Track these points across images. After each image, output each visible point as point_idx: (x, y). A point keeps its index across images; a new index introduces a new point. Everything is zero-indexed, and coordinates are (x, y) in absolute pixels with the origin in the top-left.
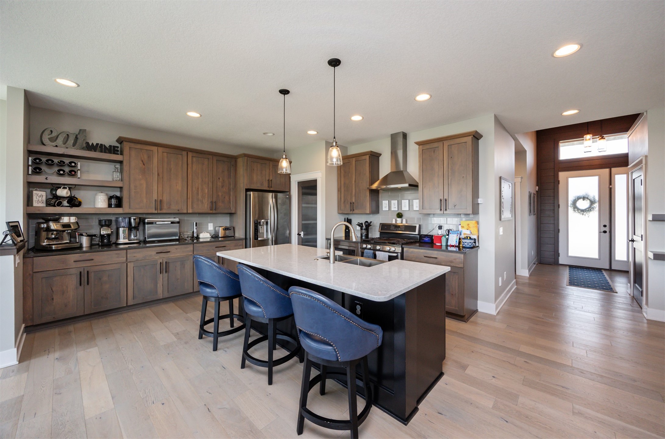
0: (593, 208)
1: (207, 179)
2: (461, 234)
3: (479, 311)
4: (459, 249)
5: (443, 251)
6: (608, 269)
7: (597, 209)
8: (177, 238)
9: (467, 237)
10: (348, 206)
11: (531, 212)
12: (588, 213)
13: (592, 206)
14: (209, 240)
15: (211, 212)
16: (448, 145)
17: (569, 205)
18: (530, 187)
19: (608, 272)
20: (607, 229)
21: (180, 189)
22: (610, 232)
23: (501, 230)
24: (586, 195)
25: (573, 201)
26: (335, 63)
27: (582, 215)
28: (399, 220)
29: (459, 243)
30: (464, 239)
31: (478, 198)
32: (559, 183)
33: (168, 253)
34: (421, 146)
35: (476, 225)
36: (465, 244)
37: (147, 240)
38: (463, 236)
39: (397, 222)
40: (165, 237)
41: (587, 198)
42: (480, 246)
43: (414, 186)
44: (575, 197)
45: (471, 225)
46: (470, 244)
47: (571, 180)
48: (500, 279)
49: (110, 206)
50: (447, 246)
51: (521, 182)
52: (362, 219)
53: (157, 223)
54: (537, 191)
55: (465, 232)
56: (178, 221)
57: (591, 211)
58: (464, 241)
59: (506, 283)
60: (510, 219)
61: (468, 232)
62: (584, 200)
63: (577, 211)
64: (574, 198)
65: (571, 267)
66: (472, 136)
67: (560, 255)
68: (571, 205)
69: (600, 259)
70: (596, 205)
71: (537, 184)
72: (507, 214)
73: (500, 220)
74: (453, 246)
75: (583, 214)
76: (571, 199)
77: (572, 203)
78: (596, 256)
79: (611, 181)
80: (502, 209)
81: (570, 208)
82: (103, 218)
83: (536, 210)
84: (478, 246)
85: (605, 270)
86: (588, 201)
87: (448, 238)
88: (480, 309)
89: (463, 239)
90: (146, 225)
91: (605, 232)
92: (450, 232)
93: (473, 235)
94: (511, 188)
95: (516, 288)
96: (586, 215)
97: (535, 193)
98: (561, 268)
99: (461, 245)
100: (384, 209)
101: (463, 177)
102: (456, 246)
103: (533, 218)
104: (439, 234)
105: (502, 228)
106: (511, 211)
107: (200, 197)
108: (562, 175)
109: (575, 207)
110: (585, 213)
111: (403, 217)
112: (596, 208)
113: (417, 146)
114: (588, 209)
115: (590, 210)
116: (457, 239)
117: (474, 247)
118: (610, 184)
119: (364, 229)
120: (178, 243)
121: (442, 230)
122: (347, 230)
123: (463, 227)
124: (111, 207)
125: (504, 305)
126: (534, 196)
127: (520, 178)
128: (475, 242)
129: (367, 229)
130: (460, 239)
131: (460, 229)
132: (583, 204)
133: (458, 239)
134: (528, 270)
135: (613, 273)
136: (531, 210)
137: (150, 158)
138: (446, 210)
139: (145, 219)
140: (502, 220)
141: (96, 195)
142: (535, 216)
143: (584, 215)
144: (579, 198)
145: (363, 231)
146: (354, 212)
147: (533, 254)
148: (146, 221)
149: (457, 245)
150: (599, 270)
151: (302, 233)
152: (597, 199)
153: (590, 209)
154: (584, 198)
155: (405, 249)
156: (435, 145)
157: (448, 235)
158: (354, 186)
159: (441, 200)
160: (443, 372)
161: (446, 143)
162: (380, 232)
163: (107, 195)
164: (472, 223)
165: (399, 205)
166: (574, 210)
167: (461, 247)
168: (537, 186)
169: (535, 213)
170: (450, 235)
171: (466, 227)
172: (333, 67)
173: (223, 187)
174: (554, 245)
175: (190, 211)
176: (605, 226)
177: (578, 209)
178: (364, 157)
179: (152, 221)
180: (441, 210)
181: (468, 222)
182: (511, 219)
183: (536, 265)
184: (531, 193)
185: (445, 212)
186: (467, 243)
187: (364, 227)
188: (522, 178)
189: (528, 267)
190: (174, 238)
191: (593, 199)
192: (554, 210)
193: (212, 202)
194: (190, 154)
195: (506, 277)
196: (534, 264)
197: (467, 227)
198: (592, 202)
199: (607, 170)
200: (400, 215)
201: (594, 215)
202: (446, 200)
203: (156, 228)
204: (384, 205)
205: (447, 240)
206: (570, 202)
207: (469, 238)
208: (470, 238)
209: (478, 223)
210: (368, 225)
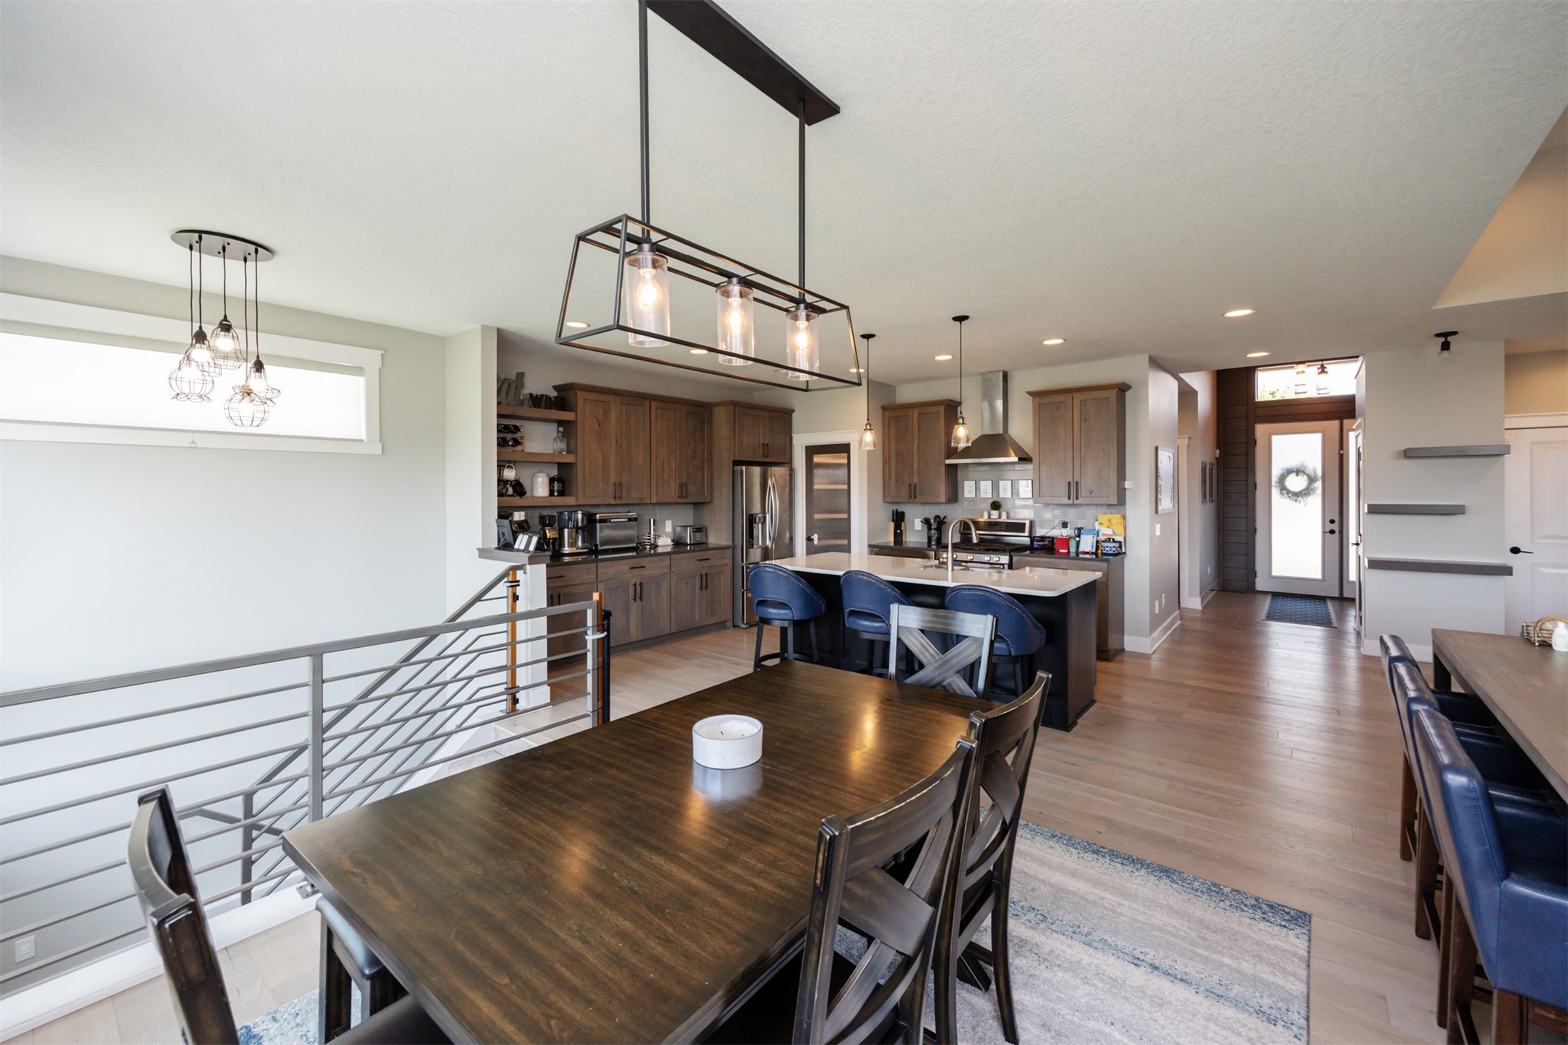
0: (1313, 490)
1: (674, 446)
2: (1098, 536)
3: (1126, 650)
4: (1097, 556)
5: (1073, 558)
6: (1337, 596)
7: (1319, 491)
8: (635, 545)
9: (1109, 539)
10: (905, 492)
11: (1205, 497)
12: (1305, 499)
13: (1312, 486)
14: (669, 549)
15: (680, 501)
16: (1081, 401)
17: (1273, 484)
18: (1205, 452)
19: (1337, 603)
20: (1336, 527)
21: (641, 463)
22: (1341, 532)
23: (1158, 527)
24: (1302, 465)
25: (1279, 476)
26: (961, 319)
27: (1294, 502)
28: (995, 514)
29: (1097, 548)
30: (1105, 541)
31: (1125, 480)
32: (1255, 444)
33: (643, 569)
34: (1037, 399)
35: (1122, 520)
36: (1107, 549)
37: (599, 548)
38: (1101, 538)
39: (992, 517)
40: (621, 544)
41: (1304, 472)
42: (1127, 552)
43: (1025, 459)
44: (1283, 469)
45: (1113, 522)
46: (1114, 549)
47: (1276, 440)
48: (1157, 603)
49: (551, 493)
50: (1077, 553)
51: (1188, 446)
52: (931, 512)
53: (612, 520)
54: (1217, 458)
55: (1105, 532)
56: (635, 516)
57: (1309, 494)
58: (1105, 544)
59: (1164, 614)
60: (1170, 511)
61: (1109, 532)
62: (1297, 475)
63: (1286, 495)
64: (1282, 472)
65: (1276, 595)
66: (1117, 389)
67: (1258, 574)
68: (1277, 485)
69: (1323, 580)
70: (1318, 484)
71: (1217, 445)
72: (1166, 503)
73: (1157, 512)
74: (1087, 553)
75: (1296, 500)
76: (1276, 472)
77: (1278, 480)
78: (1317, 575)
79: (1342, 443)
80: (1160, 496)
81: (1273, 489)
82: (545, 512)
83: (1215, 494)
84: (1125, 553)
85: (1332, 598)
86: (1305, 477)
87: (1079, 541)
88: (1128, 647)
89: (1103, 542)
90: (598, 525)
91: (1332, 532)
92: (1082, 531)
93: (1116, 535)
94: (1172, 461)
95: (1181, 625)
96: (1302, 501)
97: (1214, 462)
98: (1259, 597)
99: (1099, 552)
100: (967, 495)
101: (1104, 449)
102: (1092, 553)
103: (1210, 507)
104: (1064, 535)
105: (1159, 525)
106: (1173, 499)
107: (666, 475)
108: (1261, 429)
109: (1283, 489)
110: (1299, 499)
111: (1002, 509)
112: (1317, 489)
113: (1030, 398)
114: (1304, 492)
115: (1309, 492)
116: (1093, 542)
117: (1119, 554)
118: (1341, 447)
119: (935, 529)
120: (635, 554)
121: (1068, 529)
122: (899, 531)
123: (1101, 524)
124: (553, 495)
125: (1162, 643)
126: (1212, 468)
127: (1187, 440)
128: (1120, 547)
129: (939, 529)
130: (1097, 542)
131: (1097, 527)
132: (1296, 483)
133: (1095, 542)
134: (1199, 600)
135: (1346, 604)
136: (1205, 493)
137: (606, 413)
138: (1077, 498)
139: (596, 514)
140: (1159, 512)
141: (533, 475)
142: (1213, 505)
143: (1298, 503)
144: (1289, 472)
145: (933, 532)
146: (915, 501)
147: (1209, 572)
148: (598, 517)
149: (1094, 551)
150: (1323, 599)
151: (815, 537)
152: (1319, 473)
153: (1306, 492)
154: (1298, 472)
155: (1015, 559)
156: (1060, 398)
157: (1079, 536)
158: (916, 456)
159: (1069, 483)
160: (1095, 698)
161: (1078, 397)
162: (961, 534)
163: (548, 475)
164: (1116, 518)
165: (995, 488)
166: (1281, 493)
167: (1100, 555)
168: (1217, 448)
169: (1213, 499)
170: (1082, 536)
171: (1106, 523)
172: (959, 323)
173: (694, 457)
174: (1246, 557)
175: (654, 501)
176: (1332, 522)
177: (1289, 492)
178: (934, 409)
179: (606, 518)
180: (1069, 498)
181: (1109, 516)
182: (1173, 510)
183: (1215, 592)
184: (1206, 464)
185: (1076, 502)
186: (1109, 548)
187: (934, 526)
188: (1190, 438)
189: (1201, 593)
190: (631, 545)
191: (1312, 474)
192: (1247, 493)
193: (681, 485)
194: (654, 404)
195: (1166, 602)
196: (1212, 590)
197: (1108, 523)
198: (1312, 480)
199: (1336, 423)
200: (996, 506)
201: (1315, 502)
202: (1077, 483)
203: (611, 528)
204: (968, 489)
205: (1078, 543)
206: (1274, 479)
207: (1111, 540)
208: (1113, 539)
209: (1124, 518)
210: (941, 523)
